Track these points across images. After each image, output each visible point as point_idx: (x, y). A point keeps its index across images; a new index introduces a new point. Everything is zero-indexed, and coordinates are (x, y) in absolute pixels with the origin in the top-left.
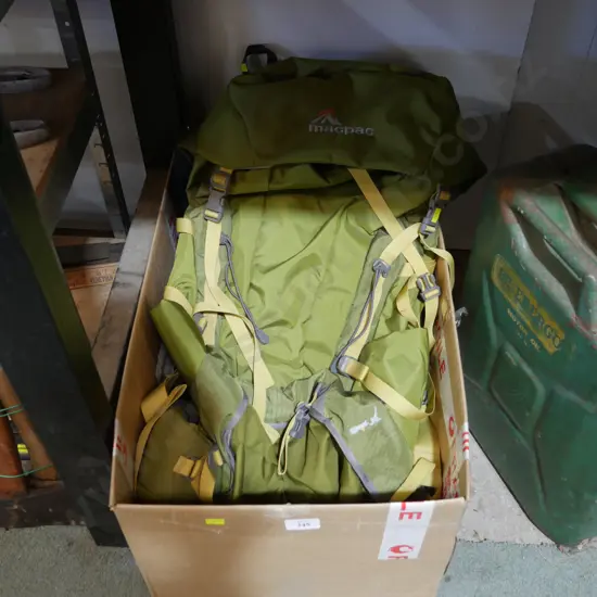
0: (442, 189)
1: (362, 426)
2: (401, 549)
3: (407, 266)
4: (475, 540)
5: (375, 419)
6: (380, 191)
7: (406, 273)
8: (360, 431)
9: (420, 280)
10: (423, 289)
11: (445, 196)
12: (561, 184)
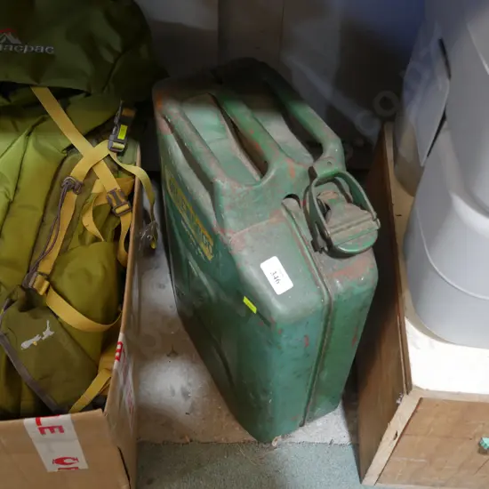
0: (124, 106)
1: (34, 341)
2: (65, 461)
3: (97, 182)
4: (182, 441)
5: (48, 333)
6: (65, 110)
7: (96, 189)
8: (32, 345)
9: (111, 196)
10: (115, 204)
11: (130, 113)
12: (214, 94)
